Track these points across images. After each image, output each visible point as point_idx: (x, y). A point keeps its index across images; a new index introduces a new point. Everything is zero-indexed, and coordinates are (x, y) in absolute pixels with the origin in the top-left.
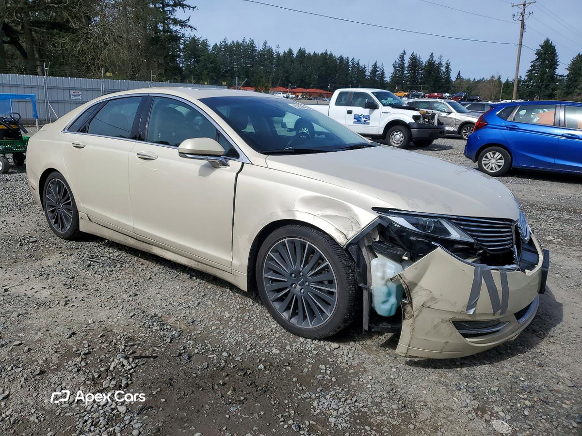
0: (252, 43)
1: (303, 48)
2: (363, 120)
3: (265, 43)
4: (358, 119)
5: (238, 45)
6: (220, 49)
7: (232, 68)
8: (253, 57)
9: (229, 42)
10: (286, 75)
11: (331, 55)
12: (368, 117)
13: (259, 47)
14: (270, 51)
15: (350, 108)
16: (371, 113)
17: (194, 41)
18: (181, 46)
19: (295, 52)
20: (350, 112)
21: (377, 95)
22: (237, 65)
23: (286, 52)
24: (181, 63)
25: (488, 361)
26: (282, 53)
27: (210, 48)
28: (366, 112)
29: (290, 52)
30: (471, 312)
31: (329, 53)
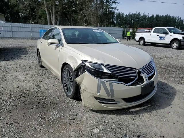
0: (139, 13)
1: (158, 14)
2: (162, 38)
3: (144, 13)
4: (161, 38)
5: (134, 14)
6: (128, 16)
7: (131, 22)
8: (139, 18)
9: (131, 13)
10: (151, 24)
11: (169, 16)
12: (164, 37)
13: (142, 14)
14: (145, 16)
15: (158, 34)
16: (165, 36)
17: (119, 14)
18: (115, 16)
19: (155, 16)
20: (158, 35)
21: (169, 29)
22: (133, 21)
23: (151, 16)
24: (115, 21)
25: (116, 114)
26: (150, 16)
27: (125, 16)
28: (164, 35)
29: (153, 16)
30: (98, 94)
31: (168, 15)
